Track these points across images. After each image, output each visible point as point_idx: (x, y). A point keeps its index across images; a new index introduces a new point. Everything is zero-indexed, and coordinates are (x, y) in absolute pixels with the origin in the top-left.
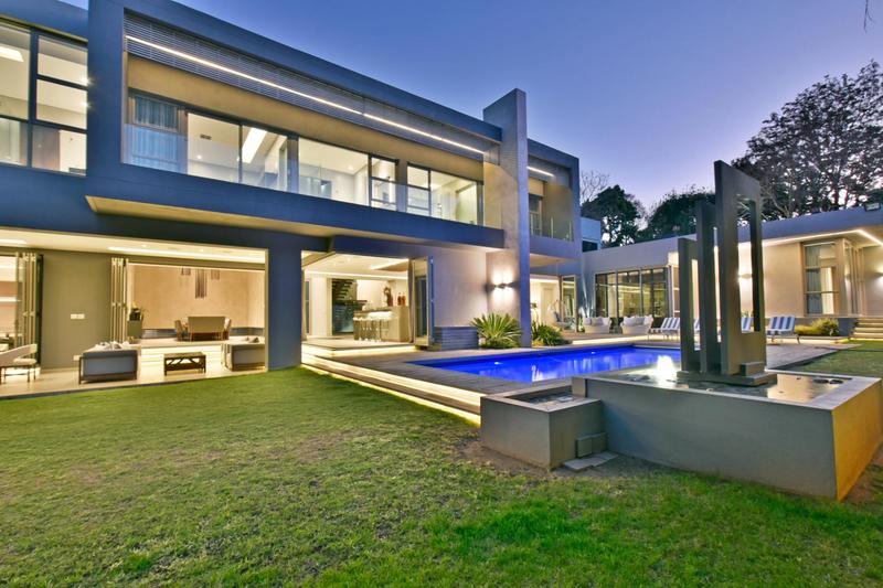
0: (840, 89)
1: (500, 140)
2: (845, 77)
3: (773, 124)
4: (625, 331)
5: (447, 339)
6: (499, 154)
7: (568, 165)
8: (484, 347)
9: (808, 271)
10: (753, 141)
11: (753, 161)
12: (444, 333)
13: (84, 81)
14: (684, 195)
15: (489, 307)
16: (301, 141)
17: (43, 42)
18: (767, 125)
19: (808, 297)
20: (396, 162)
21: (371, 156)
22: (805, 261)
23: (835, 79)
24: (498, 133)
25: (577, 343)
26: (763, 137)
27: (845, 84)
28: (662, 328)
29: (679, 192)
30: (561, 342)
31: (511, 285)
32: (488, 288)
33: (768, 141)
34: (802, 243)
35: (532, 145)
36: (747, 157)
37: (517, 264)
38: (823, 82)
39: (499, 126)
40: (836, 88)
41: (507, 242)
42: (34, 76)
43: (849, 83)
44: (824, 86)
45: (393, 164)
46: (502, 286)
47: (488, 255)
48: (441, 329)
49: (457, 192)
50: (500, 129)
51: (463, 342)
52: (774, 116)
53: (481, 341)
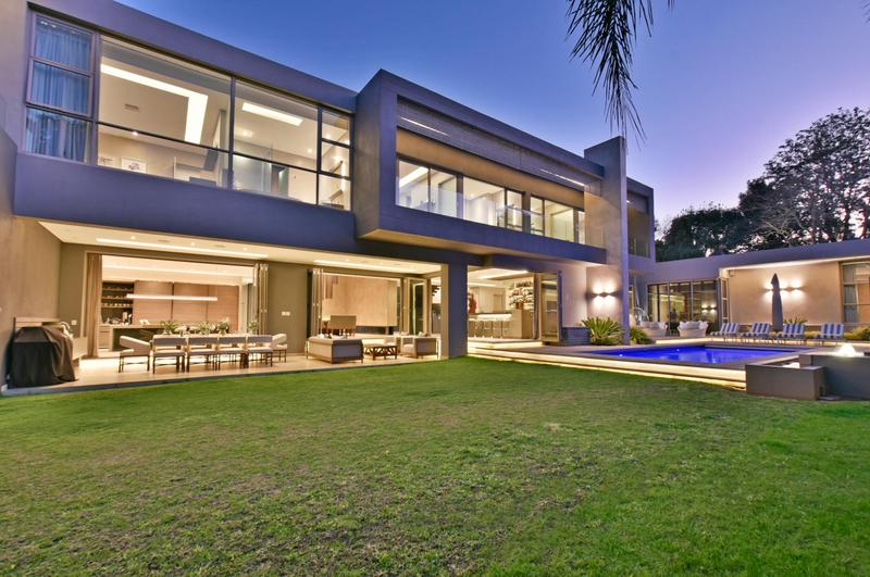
0: (851, 120)
1: (603, 175)
2: (856, 110)
3: (788, 149)
4: (682, 334)
5: (571, 337)
6: (601, 187)
7: (646, 194)
8: (593, 344)
9: (845, 286)
10: (771, 164)
11: (767, 182)
12: (569, 332)
13: (348, 142)
14: (701, 212)
15: (589, 311)
16: (465, 179)
17: (326, 115)
18: (782, 150)
19: (845, 308)
20: (523, 194)
21: (507, 189)
22: (843, 277)
23: (848, 111)
24: (601, 171)
25: (660, 342)
26: (778, 160)
27: (856, 115)
28: (721, 332)
29: (697, 209)
30: (648, 341)
31: (613, 294)
32: (589, 296)
33: (783, 165)
34: (840, 262)
35: (630, 181)
36: (762, 179)
37: (619, 277)
38: (836, 113)
39: (601, 164)
40: (847, 119)
41: (609, 259)
42: (320, 140)
43: (860, 114)
44: (837, 117)
45: (520, 196)
46: (604, 295)
47: (588, 269)
48: (565, 329)
49: (552, 215)
50: (602, 167)
51: (580, 339)
52: (789, 142)
53: (593, 339)
